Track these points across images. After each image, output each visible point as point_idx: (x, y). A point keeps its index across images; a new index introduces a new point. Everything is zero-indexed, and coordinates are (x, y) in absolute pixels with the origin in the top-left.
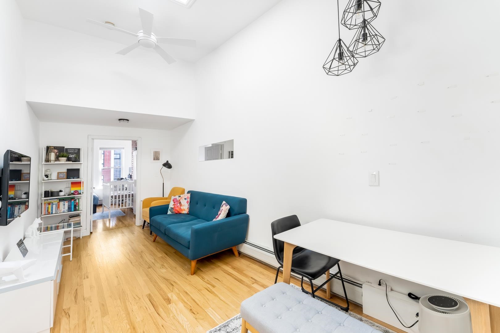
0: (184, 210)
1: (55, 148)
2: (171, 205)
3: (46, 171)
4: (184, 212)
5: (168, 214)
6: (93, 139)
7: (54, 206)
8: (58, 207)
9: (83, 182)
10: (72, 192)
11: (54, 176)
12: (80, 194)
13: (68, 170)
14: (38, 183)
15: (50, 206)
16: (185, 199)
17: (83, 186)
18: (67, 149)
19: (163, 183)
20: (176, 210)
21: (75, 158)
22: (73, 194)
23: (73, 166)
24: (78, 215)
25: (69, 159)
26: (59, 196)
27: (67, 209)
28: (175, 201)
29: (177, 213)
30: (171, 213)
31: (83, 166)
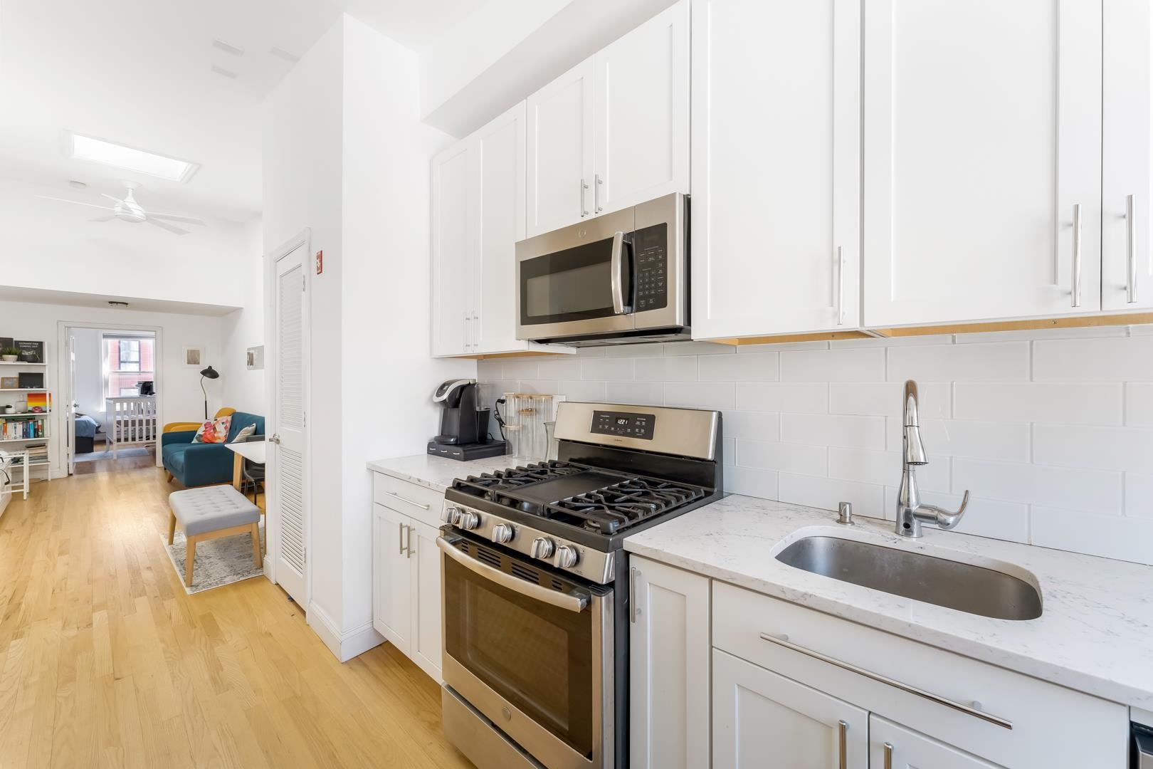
0: (219, 438)
2: (200, 432)
6: (68, 327)
8: (4, 431)
9: (50, 394)
10: (30, 408)
12: (45, 412)
13: (20, 374)
16: (223, 423)
17: (50, 400)
18: (17, 342)
19: (206, 402)
20: (207, 438)
21: (34, 356)
22: (30, 411)
23: (32, 368)
24: (43, 445)
25: (21, 358)
26: (5, 413)
27: (21, 434)
28: (207, 426)
30: (197, 442)
31: (50, 368)
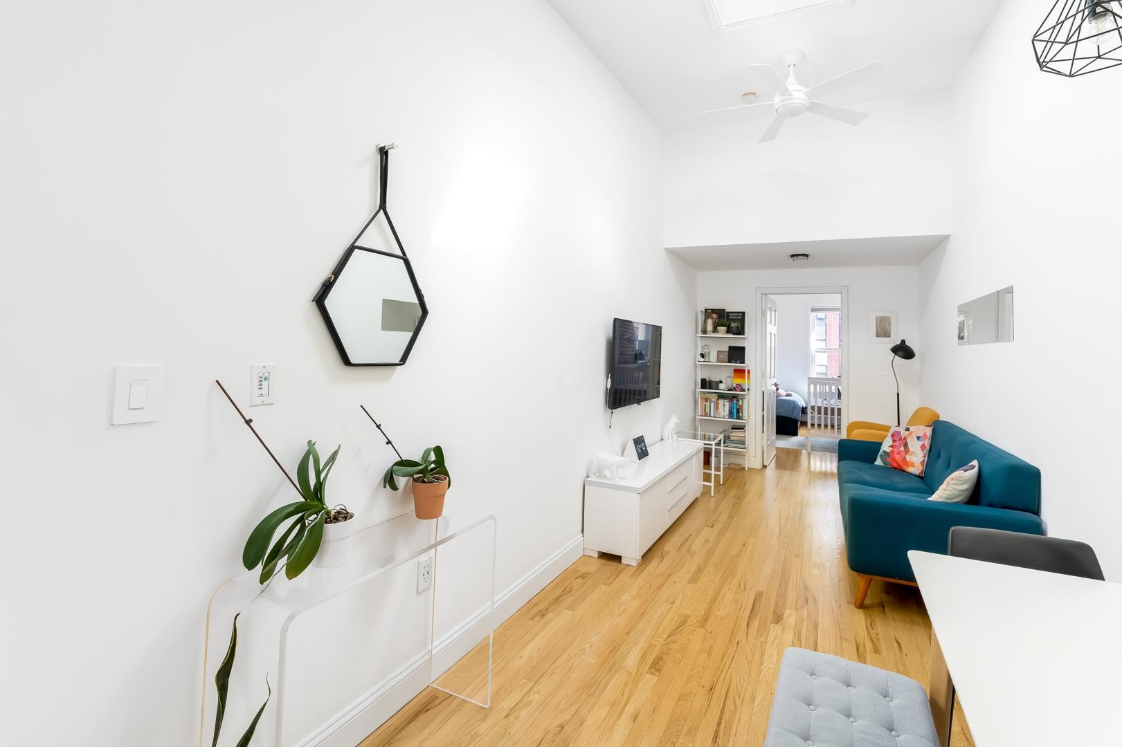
0: (913, 465)
1: (713, 311)
2: (886, 447)
3: (703, 347)
4: (910, 470)
5: (875, 463)
6: (766, 295)
7: (712, 404)
8: (717, 407)
9: (749, 371)
10: (734, 385)
11: (713, 357)
12: (744, 390)
13: (730, 347)
14: (695, 365)
15: (708, 403)
16: (918, 438)
17: (748, 378)
18: (728, 313)
19: (898, 394)
20: (894, 459)
22: (734, 389)
23: (737, 341)
24: (742, 428)
26: (718, 389)
27: (728, 413)
28: (896, 438)
29: (895, 468)
30: (882, 464)
31: (749, 341)
